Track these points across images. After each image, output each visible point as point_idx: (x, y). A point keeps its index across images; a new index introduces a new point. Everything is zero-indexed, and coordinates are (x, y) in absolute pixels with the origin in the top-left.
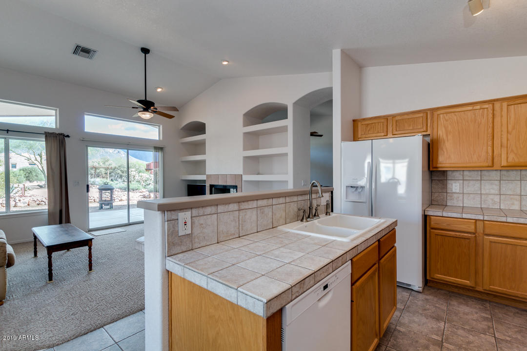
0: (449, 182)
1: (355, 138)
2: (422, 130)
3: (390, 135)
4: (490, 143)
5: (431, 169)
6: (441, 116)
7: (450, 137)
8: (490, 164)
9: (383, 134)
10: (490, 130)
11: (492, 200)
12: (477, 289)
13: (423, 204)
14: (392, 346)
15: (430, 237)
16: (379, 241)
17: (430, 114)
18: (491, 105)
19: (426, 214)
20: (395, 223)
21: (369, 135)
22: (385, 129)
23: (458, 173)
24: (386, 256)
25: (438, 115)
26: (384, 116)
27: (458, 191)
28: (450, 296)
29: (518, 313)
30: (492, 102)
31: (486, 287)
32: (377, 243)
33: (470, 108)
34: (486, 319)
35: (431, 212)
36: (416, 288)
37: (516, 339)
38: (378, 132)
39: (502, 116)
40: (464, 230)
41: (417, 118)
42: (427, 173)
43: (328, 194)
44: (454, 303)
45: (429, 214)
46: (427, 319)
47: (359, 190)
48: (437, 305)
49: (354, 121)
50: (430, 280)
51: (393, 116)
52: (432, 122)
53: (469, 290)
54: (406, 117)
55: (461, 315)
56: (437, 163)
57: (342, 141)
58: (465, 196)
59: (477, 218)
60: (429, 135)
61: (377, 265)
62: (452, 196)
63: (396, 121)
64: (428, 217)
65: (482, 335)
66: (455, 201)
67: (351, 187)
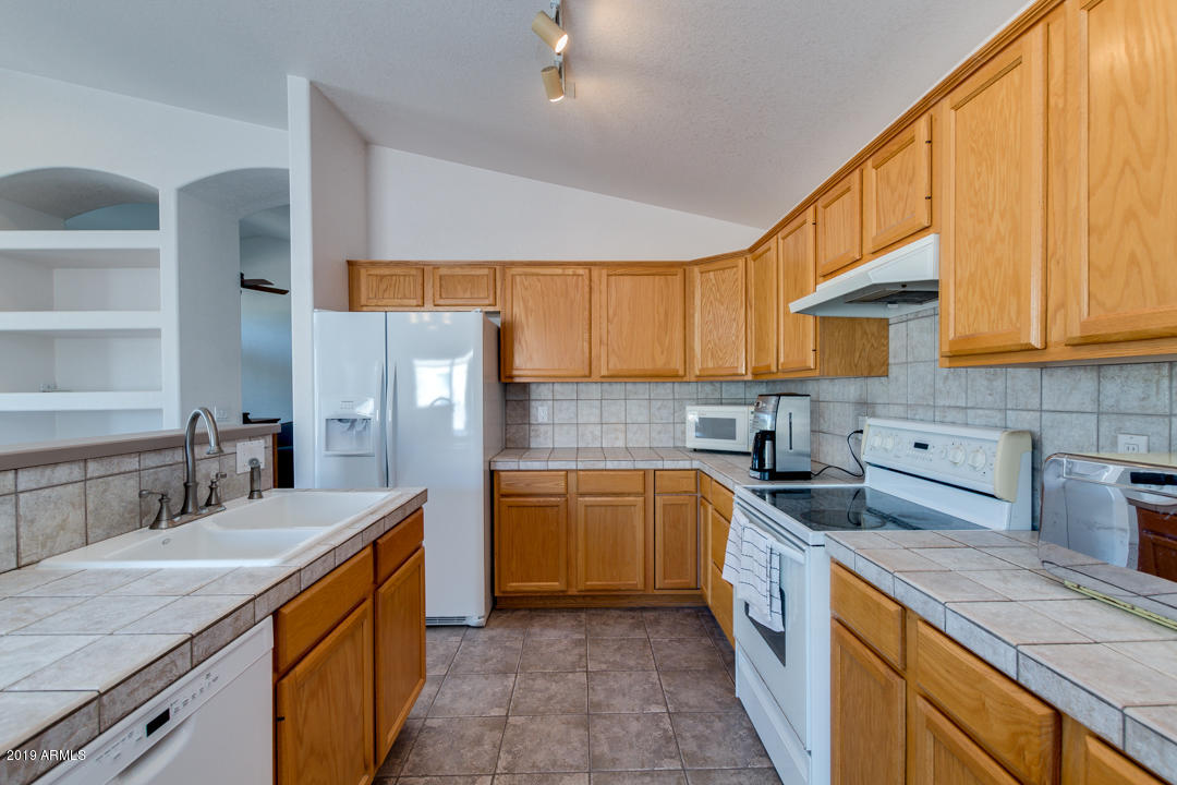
0: (533, 403)
1: (353, 305)
2: (487, 302)
3: (428, 305)
4: (586, 336)
5: (503, 380)
6: (518, 278)
7: (531, 320)
8: (587, 373)
9: (414, 302)
10: (587, 313)
11: (592, 433)
12: (570, 593)
13: (486, 449)
14: (410, 771)
15: (499, 512)
16: (375, 544)
17: (499, 272)
18: (587, 271)
19: (492, 468)
20: (423, 496)
21: (384, 302)
22: (419, 293)
23: (547, 386)
24: (396, 575)
25: (513, 275)
26: (416, 263)
27: (546, 420)
28: (532, 618)
29: (620, 616)
30: (589, 265)
31: (581, 587)
32: (369, 551)
33: (559, 271)
34: (578, 643)
35: (499, 466)
36: (474, 621)
37: (614, 663)
38: (405, 297)
39: (600, 292)
40: (551, 491)
41: (478, 276)
42: (496, 389)
43: (262, 441)
44: (536, 629)
45: (498, 468)
46: (487, 679)
47: (359, 427)
48: (508, 644)
49: (350, 263)
50: (500, 597)
51: (436, 266)
52: (504, 289)
53: (558, 597)
54: (458, 271)
55: (543, 649)
56: (512, 369)
57: (315, 307)
58: (557, 429)
59: (568, 468)
60: (499, 312)
61: (368, 603)
62: (537, 431)
63: (441, 277)
64: (495, 474)
65: (570, 676)
66: (542, 439)
67: (340, 420)
